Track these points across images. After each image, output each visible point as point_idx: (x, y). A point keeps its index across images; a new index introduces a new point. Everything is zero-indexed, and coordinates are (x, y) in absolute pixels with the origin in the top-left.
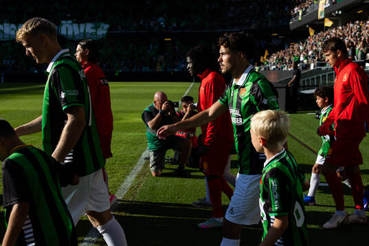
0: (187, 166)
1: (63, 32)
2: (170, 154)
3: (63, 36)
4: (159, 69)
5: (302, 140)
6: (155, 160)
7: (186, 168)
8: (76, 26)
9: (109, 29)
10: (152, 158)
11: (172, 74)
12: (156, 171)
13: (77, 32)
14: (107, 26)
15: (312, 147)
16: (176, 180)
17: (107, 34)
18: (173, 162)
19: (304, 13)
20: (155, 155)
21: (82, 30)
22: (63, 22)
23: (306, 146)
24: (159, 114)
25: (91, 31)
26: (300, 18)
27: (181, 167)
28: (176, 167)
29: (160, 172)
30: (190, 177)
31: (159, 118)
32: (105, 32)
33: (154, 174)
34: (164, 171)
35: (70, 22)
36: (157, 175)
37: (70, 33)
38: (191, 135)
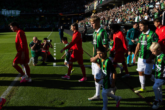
0: (46, 62)
1: (3, 13)
2: (40, 58)
3: (3, 15)
4: (40, 27)
5: (86, 51)
6: (34, 60)
7: (45, 62)
8: (8, 11)
9: (20, 13)
10: (33, 60)
11: (44, 29)
12: (35, 64)
13: (8, 14)
14: (20, 12)
15: (89, 54)
16: (42, 67)
17: (20, 14)
18: (41, 60)
19: (90, 7)
20: (34, 59)
21: (10, 13)
22: (3, 10)
23: (87, 53)
24: (35, 45)
25: (14, 13)
26: (88, 9)
27: (44, 62)
28: (42, 62)
29: (36, 64)
30: (47, 65)
31: (35, 46)
32: (19, 14)
33: (34, 65)
34: (38, 64)
35: (6, 10)
36: (35, 65)
37: (6, 14)
38: (47, 51)
